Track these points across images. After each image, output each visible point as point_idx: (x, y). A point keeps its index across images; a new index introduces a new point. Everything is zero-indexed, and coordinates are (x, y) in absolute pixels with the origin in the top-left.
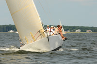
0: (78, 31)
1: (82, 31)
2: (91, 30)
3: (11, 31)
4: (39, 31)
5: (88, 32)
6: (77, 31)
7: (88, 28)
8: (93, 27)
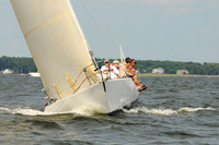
0: (158, 72)
1: (166, 72)
2: (187, 69)
3: (6, 71)
5: (179, 73)
6: (155, 71)
7: (179, 66)
8: (190, 63)
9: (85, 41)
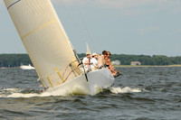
4: (70, 65)
7: (133, 58)
8: (142, 56)
9: (69, 42)
